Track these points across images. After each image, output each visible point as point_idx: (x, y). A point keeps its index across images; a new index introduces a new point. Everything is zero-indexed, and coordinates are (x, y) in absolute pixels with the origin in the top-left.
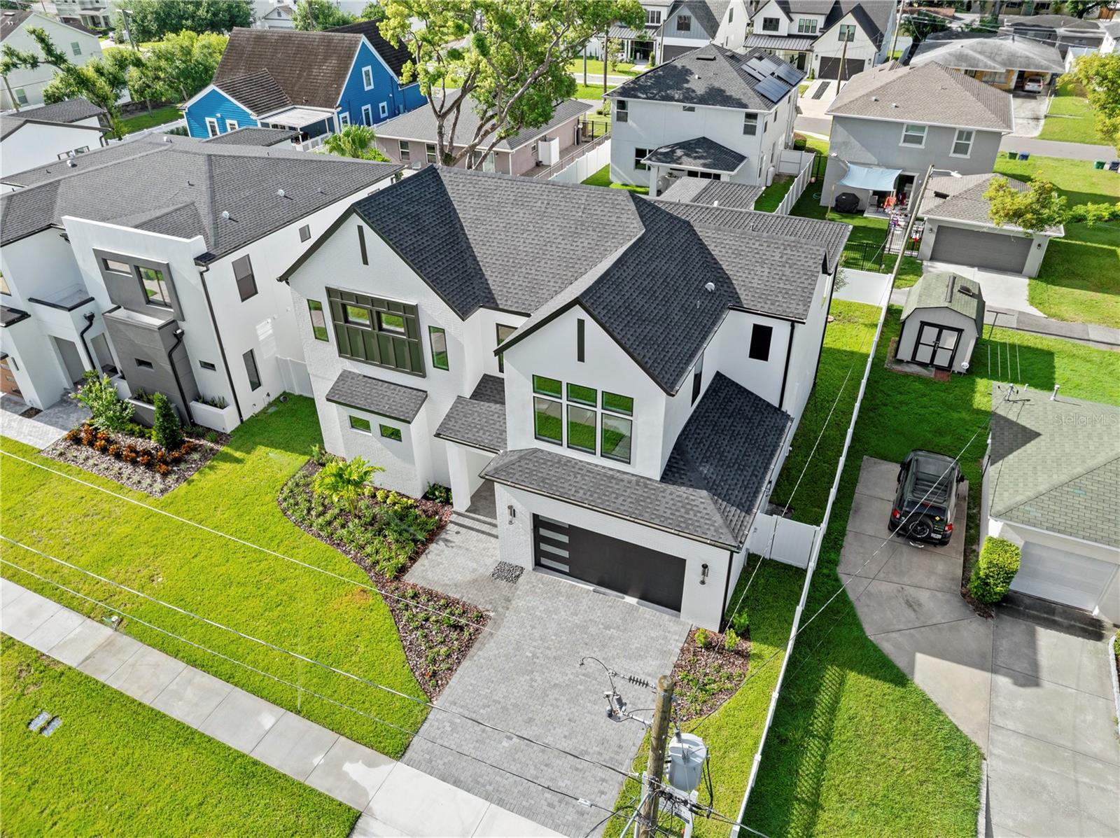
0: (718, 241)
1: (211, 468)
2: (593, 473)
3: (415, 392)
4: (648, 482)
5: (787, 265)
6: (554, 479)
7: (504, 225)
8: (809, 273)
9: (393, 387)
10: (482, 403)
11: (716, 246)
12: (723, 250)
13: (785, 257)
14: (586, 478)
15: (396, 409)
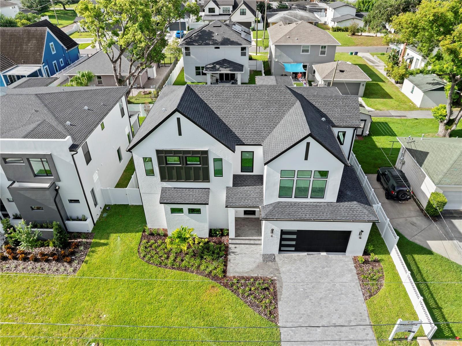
0: (316, 100)
1: (93, 252)
2: (308, 206)
3: (204, 190)
4: (332, 204)
5: (346, 106)
6: (293, 212)
7: (233, 107)
8: (356, 108)
9: (191, 190)
10: (239, 188)
11: (316, 103)
12: (319, 104)
13: (344, 103)
14: (306, 209)
15: (199, 200)
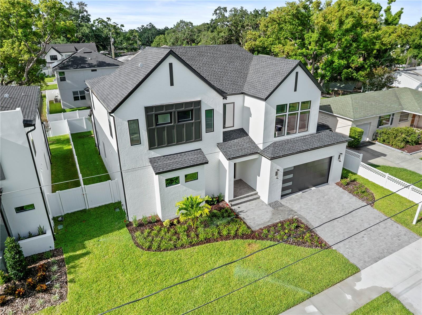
15: (197, 161)
